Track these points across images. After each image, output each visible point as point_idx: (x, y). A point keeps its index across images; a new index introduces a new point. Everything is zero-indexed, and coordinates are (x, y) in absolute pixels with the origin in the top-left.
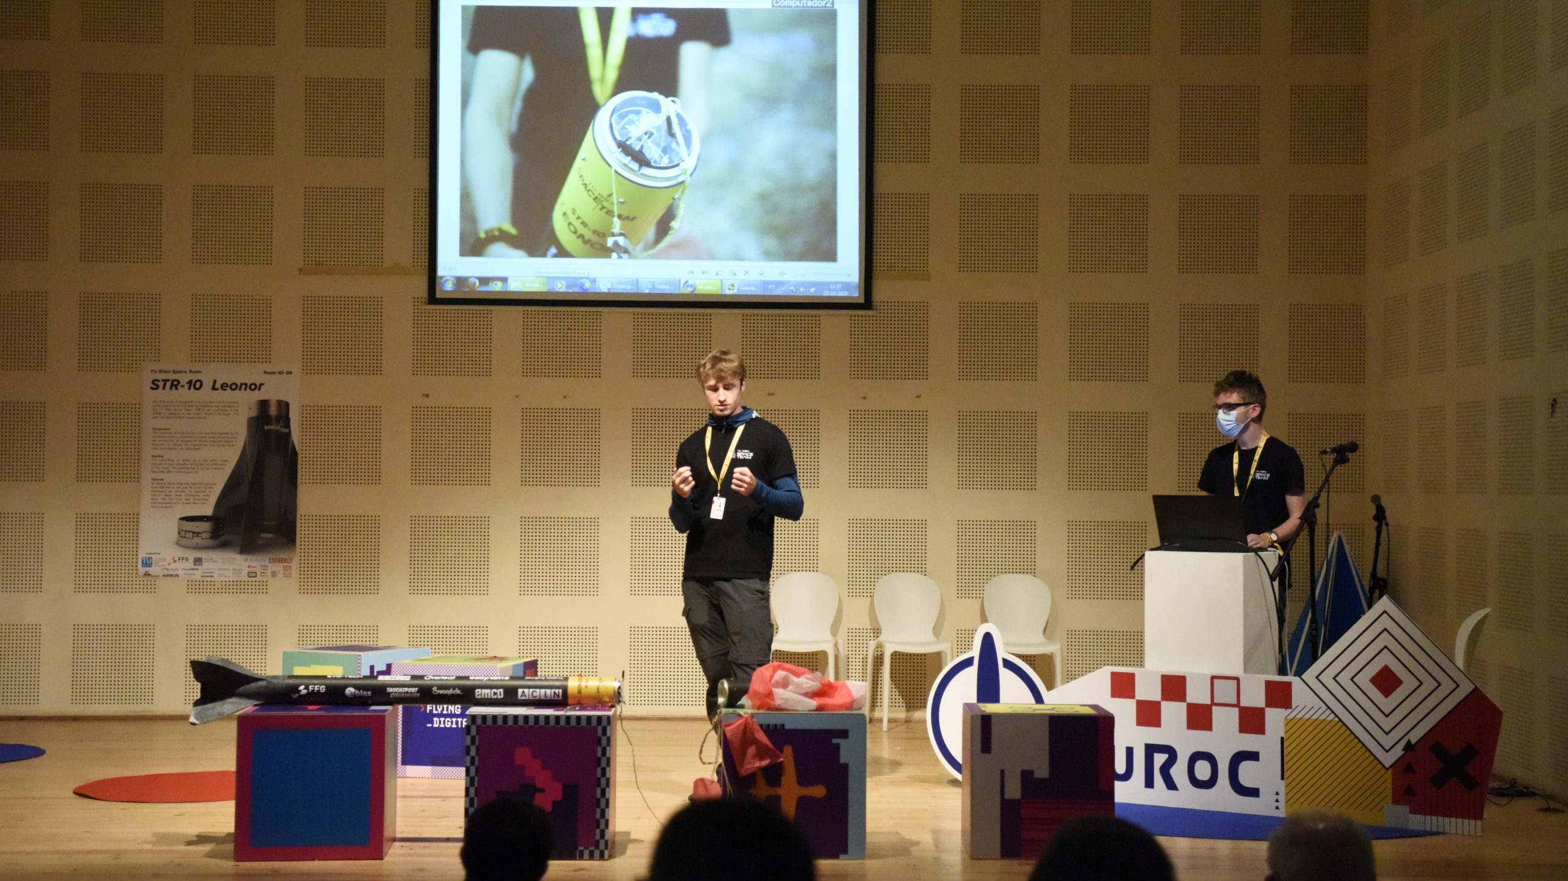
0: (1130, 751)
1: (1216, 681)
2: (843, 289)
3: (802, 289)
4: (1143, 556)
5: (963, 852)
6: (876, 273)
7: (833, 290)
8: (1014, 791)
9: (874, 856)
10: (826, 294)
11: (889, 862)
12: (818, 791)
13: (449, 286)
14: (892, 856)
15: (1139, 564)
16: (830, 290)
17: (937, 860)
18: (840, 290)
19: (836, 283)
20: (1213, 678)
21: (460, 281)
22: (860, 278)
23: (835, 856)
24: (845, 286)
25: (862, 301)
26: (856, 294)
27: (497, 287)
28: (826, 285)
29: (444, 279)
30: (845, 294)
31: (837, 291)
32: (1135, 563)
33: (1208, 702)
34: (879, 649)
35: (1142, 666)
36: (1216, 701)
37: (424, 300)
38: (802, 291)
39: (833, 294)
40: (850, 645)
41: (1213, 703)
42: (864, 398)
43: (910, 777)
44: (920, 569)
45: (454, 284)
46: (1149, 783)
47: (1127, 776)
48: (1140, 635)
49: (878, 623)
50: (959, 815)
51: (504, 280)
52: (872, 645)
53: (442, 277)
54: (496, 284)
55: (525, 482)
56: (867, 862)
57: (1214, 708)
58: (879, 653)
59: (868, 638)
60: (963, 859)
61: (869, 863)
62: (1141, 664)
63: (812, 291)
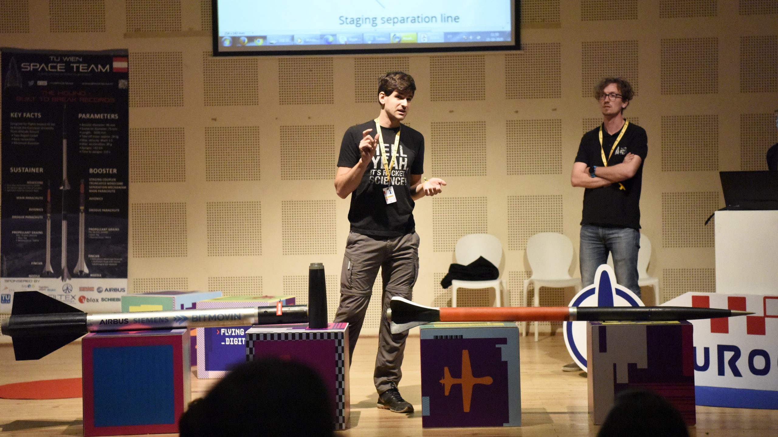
0: (707, 350)
1: (767, 300)
2: (500, 36)
3: (471, 37)
4: (714, 214)
5: (589, 420)
6: (522, 24)
7: (493, 37)
8: (623, 378)
9: (528, 424)
10: (488, 40)
11: (538, 427)
12: (487, 381)
13: (227, 43)
14: (541, 424)
15: (711, 219)
16: (491, 37)
17: (572, 426)
18: (498, 37)
19: (494, 32)
20: (765, 298)
21: (235, 39)
22: (512, 29)
23: (501, 425)
24: (502, 33)
25: (513, 44)
26: (509, 39)
27: (260, 43)
28: (488, 33)
29: (223, 39)
30: (501, 39)
31: (495, 37)
32: (709, 219)
33: (762, 314)
34: (531, 285)
35: (714, 291)
36: (767, 314)
37: (210, 54)
38: (471, 39)
39: (493, 40)
40: (511, 283)
41: (766, 316)
42: (517, 112)
43: (552, 372)
44: (558, 230)
45: (230, 42)
46: (721, 372)
47: (705, 367)
48: (714, 270)
49: (530, 268)
50: (587, 396)
51: (264, 38)
52: (526, 282)
53: (222, 37)
54: (259, 41)
55: (284, 178)
56: (523, 428)
57: (767, 319)
58: (531, 288)
59: (524, 278)
60: (589, 425)
61: (524, 429)
62: (713, 290)
63: (479, 38)
